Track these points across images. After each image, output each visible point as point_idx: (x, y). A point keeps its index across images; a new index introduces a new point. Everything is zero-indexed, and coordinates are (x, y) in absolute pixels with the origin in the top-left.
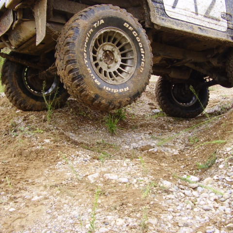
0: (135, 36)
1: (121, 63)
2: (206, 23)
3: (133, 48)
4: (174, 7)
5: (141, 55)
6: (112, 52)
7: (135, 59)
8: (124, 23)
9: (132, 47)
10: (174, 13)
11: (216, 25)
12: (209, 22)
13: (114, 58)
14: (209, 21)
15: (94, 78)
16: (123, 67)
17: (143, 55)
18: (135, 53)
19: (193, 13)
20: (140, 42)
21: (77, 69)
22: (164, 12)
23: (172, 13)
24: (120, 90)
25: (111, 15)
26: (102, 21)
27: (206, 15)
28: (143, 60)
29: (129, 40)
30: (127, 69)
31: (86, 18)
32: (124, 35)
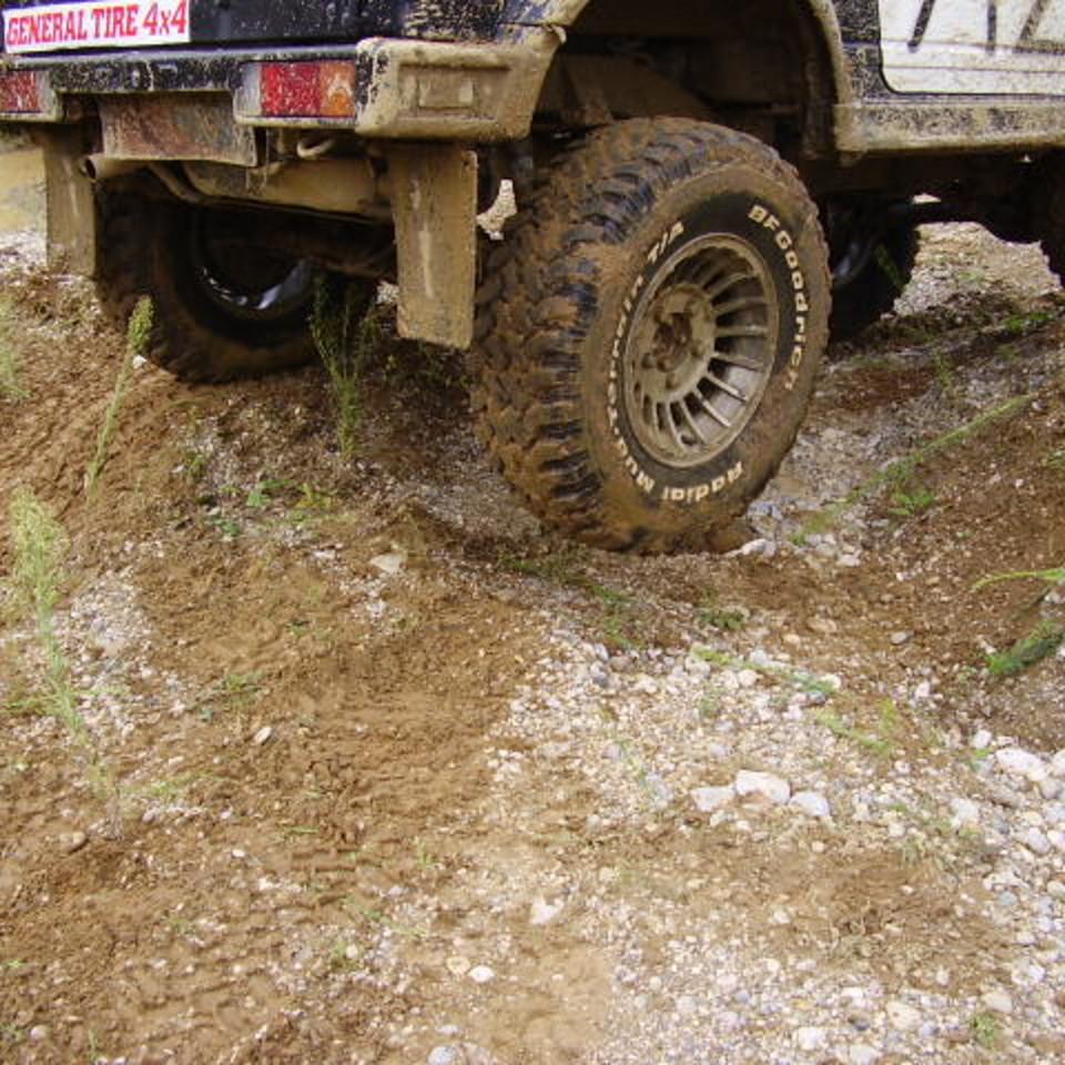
0: (784, 247)
1: (716, 355)
2: (1016, 78)
3: (769, 297)
4: (913, 45)
5: (794, 319)
6: (683, 319)
7: (770, 339)
8: (751, 208)
9: (767, 291)
10: (914, 68)
11: (1050, 73)
12: (1026, 72)
13: (689, 338)
14: (1030, 64)
15: (634, 470)
16: (718, 367)
17: (800, 320)
18: (774, 313)
19: (979, 45)
20: (797, 269)
21: (584, 455)
22: (877, 75)
23: (906, 73)
24: (714, 483)
25: (709, 189)
26: (678, 228)
27: (1022, 44)
28: (798, 338)
29: (758, 268)
30: (735, 374)
31: (621, 235)
32: (743, 251)
